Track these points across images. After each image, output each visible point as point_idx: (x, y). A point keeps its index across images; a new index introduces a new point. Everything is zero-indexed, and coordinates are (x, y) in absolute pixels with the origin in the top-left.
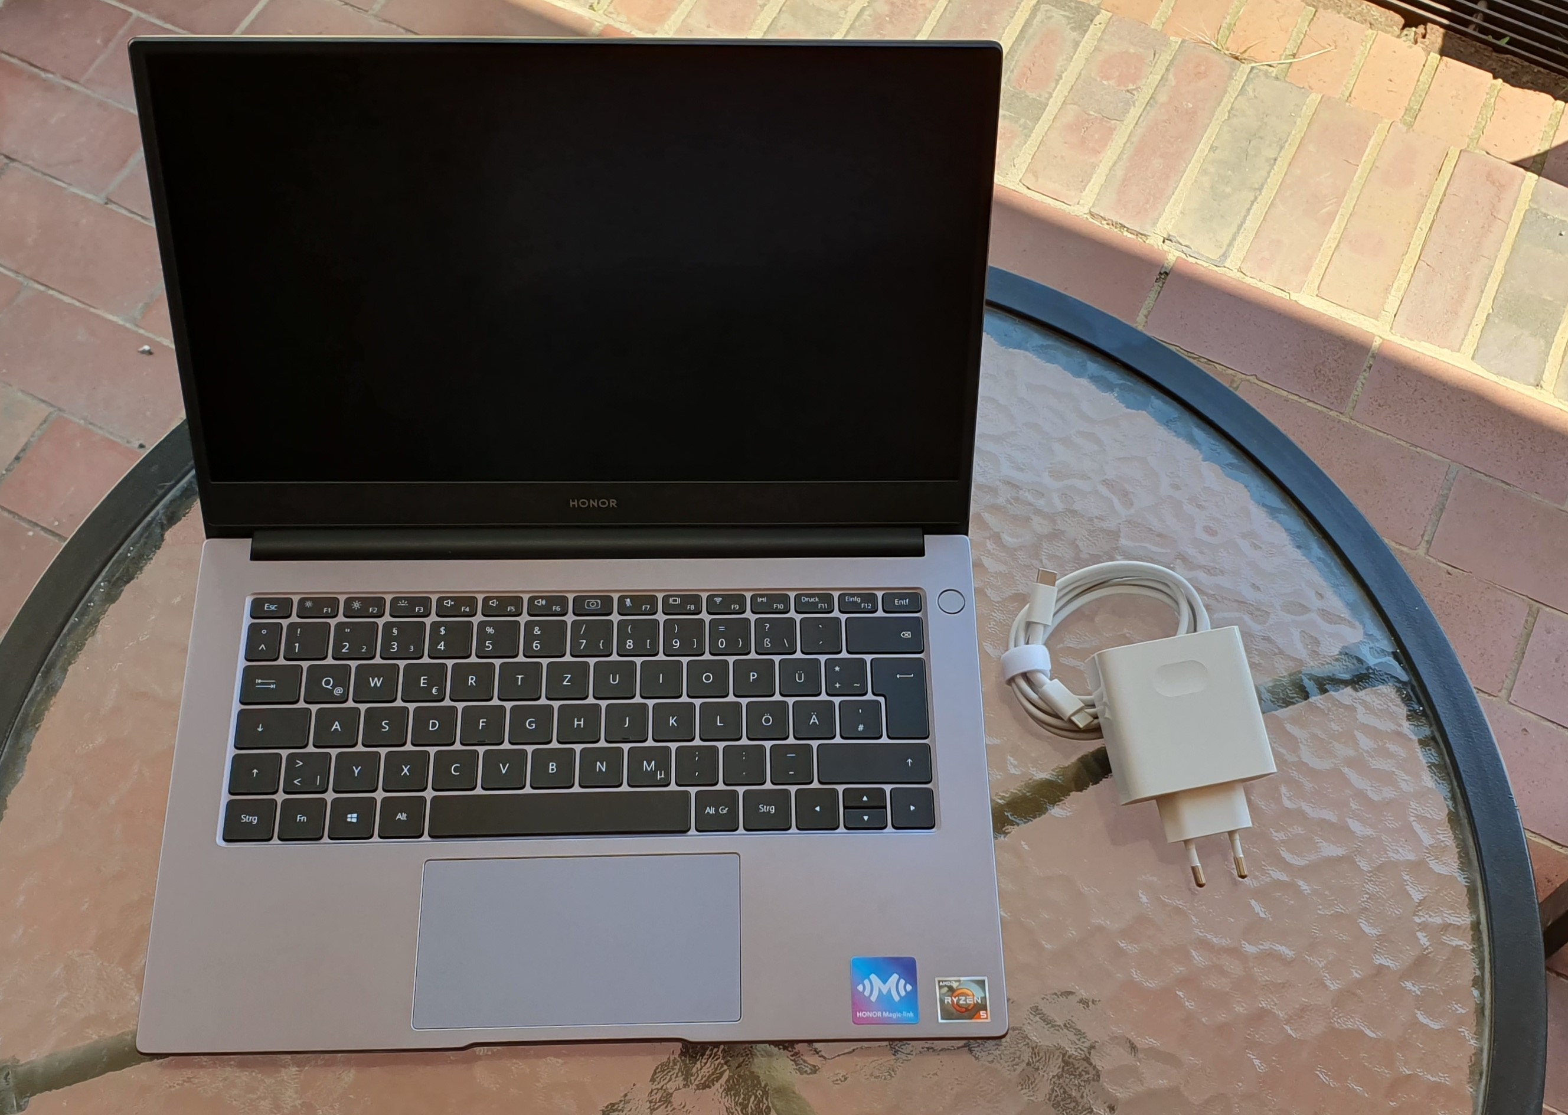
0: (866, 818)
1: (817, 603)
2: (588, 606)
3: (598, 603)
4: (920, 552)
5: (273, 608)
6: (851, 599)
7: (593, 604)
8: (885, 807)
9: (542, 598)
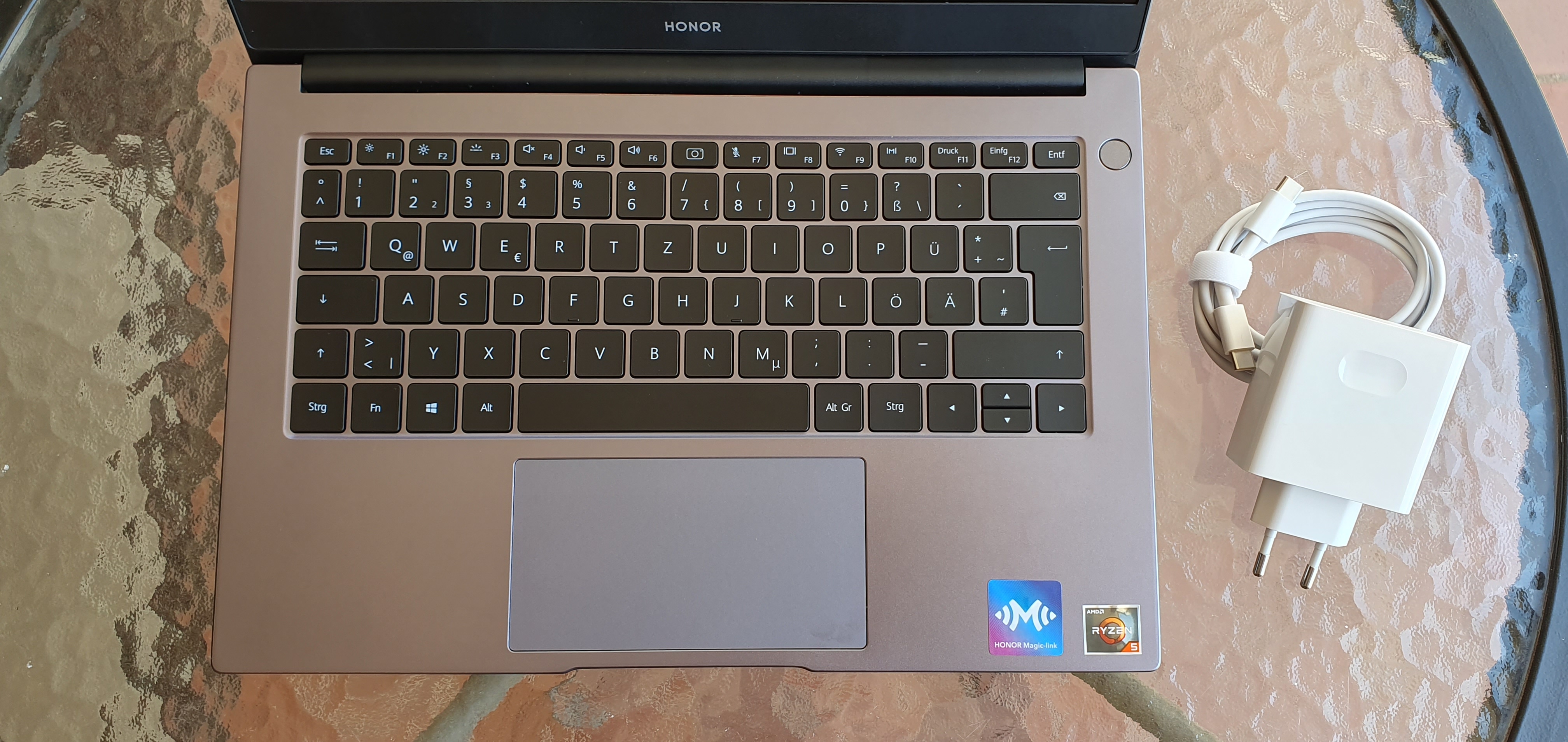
0: (1007, 420)
1: (957, 155)
2: (690, 156)
3: (700, 153)
4: (1080, 91)
5: (330, 153)
6: (996, 151)
7: (695, 154)
8: (1030, 408)
9: (637, 144)
